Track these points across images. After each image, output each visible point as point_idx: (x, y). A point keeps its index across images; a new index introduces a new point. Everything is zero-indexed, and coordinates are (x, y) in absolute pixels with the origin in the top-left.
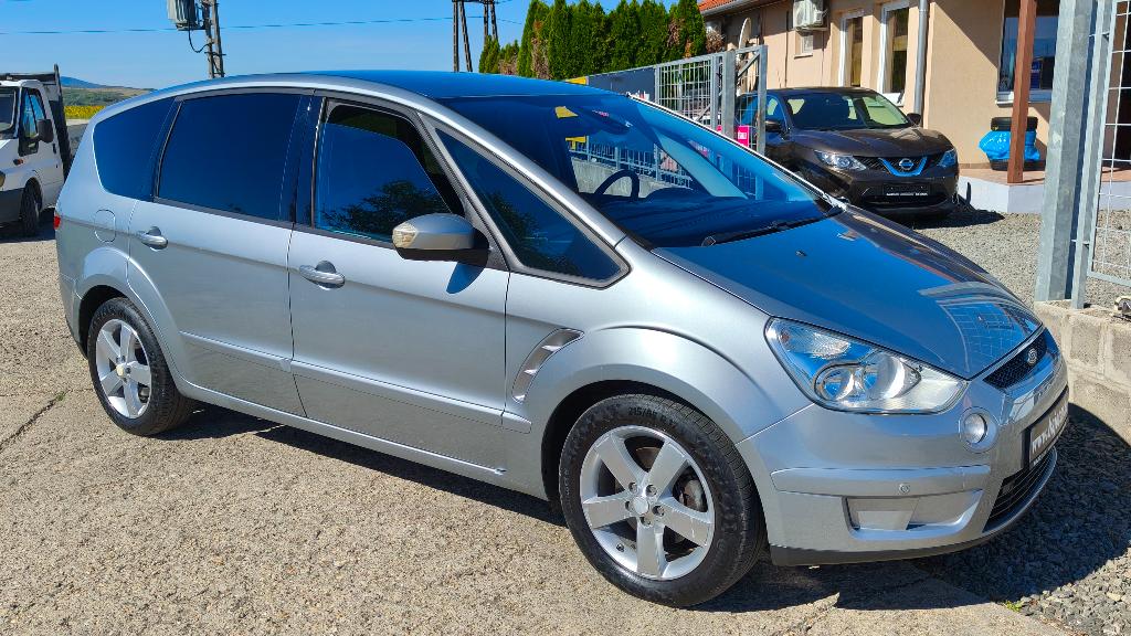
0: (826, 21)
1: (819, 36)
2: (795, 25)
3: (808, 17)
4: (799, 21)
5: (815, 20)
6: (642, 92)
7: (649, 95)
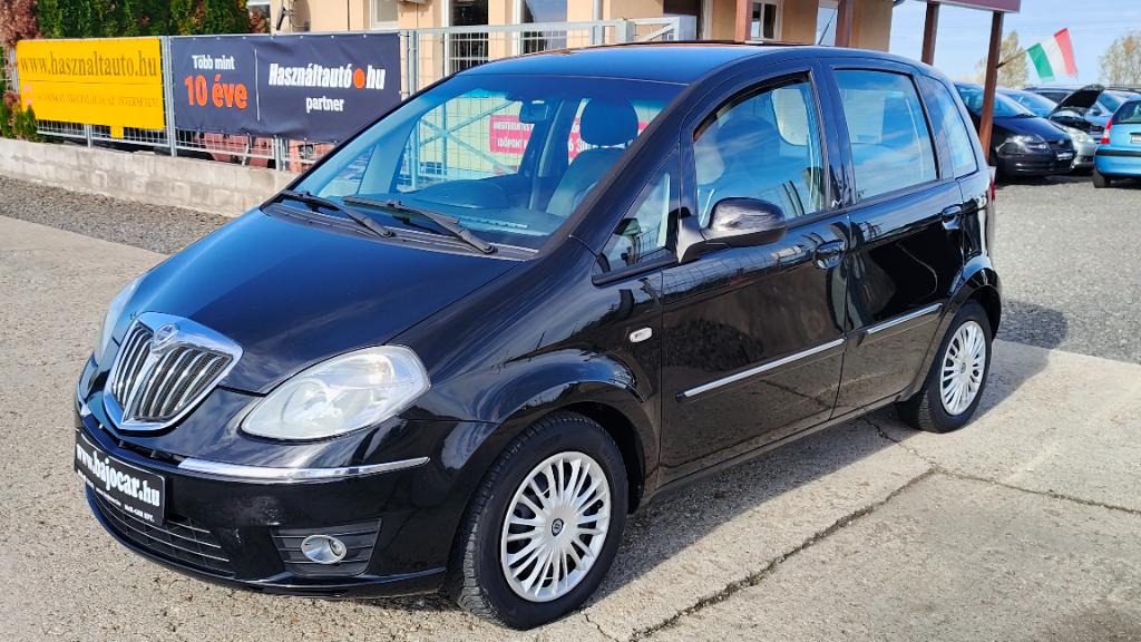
6: (360, 66)
7: (383, 71)
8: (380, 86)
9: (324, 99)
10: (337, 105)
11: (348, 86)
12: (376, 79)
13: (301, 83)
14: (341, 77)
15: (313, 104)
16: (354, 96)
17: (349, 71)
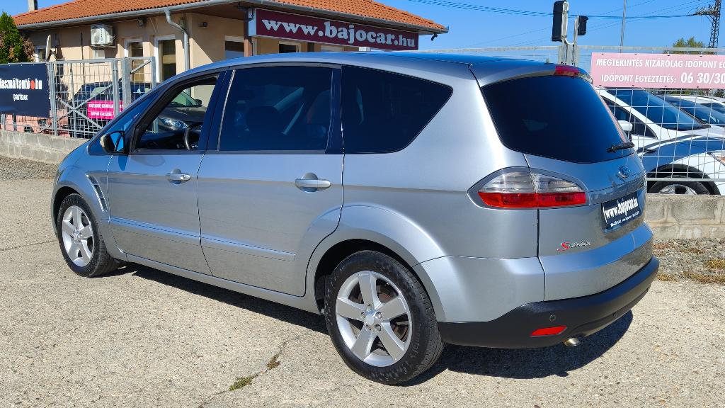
0: (115, 42)
1: (109, 51)
2: (93, 42)
3: (104, 40)
4: (96, 41)
5: (108, 41)
6: (32, 79)
7: (41, 82)
8: (41, 88)
9: (20, 95)
10: (25, 97)
11: (28, 88)
12: (39, 85)
13: (11, 87)
14: (25, 84)
15: (16, 97)
16: (31, 92)
17: (29, 81)
